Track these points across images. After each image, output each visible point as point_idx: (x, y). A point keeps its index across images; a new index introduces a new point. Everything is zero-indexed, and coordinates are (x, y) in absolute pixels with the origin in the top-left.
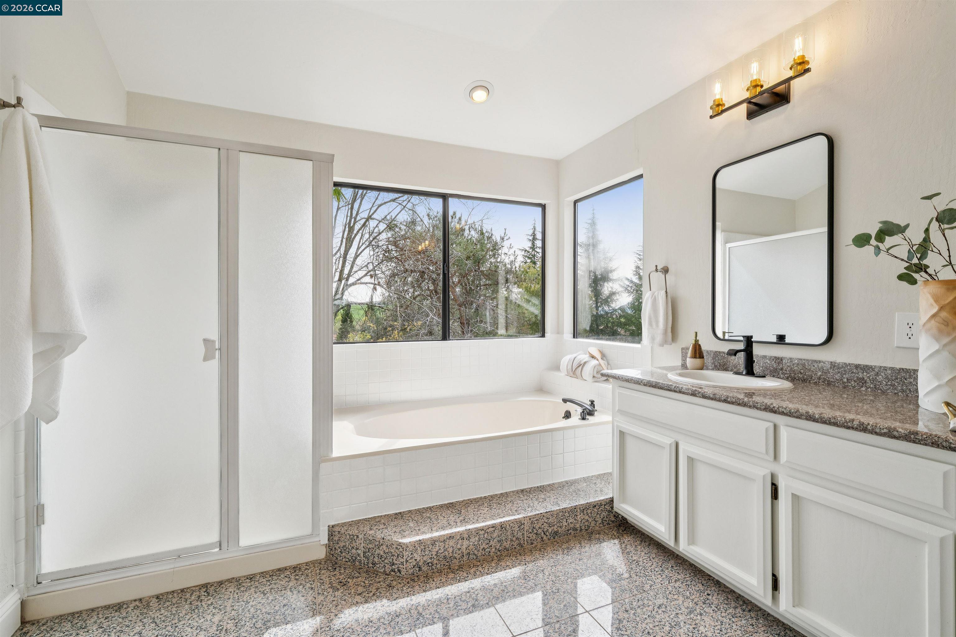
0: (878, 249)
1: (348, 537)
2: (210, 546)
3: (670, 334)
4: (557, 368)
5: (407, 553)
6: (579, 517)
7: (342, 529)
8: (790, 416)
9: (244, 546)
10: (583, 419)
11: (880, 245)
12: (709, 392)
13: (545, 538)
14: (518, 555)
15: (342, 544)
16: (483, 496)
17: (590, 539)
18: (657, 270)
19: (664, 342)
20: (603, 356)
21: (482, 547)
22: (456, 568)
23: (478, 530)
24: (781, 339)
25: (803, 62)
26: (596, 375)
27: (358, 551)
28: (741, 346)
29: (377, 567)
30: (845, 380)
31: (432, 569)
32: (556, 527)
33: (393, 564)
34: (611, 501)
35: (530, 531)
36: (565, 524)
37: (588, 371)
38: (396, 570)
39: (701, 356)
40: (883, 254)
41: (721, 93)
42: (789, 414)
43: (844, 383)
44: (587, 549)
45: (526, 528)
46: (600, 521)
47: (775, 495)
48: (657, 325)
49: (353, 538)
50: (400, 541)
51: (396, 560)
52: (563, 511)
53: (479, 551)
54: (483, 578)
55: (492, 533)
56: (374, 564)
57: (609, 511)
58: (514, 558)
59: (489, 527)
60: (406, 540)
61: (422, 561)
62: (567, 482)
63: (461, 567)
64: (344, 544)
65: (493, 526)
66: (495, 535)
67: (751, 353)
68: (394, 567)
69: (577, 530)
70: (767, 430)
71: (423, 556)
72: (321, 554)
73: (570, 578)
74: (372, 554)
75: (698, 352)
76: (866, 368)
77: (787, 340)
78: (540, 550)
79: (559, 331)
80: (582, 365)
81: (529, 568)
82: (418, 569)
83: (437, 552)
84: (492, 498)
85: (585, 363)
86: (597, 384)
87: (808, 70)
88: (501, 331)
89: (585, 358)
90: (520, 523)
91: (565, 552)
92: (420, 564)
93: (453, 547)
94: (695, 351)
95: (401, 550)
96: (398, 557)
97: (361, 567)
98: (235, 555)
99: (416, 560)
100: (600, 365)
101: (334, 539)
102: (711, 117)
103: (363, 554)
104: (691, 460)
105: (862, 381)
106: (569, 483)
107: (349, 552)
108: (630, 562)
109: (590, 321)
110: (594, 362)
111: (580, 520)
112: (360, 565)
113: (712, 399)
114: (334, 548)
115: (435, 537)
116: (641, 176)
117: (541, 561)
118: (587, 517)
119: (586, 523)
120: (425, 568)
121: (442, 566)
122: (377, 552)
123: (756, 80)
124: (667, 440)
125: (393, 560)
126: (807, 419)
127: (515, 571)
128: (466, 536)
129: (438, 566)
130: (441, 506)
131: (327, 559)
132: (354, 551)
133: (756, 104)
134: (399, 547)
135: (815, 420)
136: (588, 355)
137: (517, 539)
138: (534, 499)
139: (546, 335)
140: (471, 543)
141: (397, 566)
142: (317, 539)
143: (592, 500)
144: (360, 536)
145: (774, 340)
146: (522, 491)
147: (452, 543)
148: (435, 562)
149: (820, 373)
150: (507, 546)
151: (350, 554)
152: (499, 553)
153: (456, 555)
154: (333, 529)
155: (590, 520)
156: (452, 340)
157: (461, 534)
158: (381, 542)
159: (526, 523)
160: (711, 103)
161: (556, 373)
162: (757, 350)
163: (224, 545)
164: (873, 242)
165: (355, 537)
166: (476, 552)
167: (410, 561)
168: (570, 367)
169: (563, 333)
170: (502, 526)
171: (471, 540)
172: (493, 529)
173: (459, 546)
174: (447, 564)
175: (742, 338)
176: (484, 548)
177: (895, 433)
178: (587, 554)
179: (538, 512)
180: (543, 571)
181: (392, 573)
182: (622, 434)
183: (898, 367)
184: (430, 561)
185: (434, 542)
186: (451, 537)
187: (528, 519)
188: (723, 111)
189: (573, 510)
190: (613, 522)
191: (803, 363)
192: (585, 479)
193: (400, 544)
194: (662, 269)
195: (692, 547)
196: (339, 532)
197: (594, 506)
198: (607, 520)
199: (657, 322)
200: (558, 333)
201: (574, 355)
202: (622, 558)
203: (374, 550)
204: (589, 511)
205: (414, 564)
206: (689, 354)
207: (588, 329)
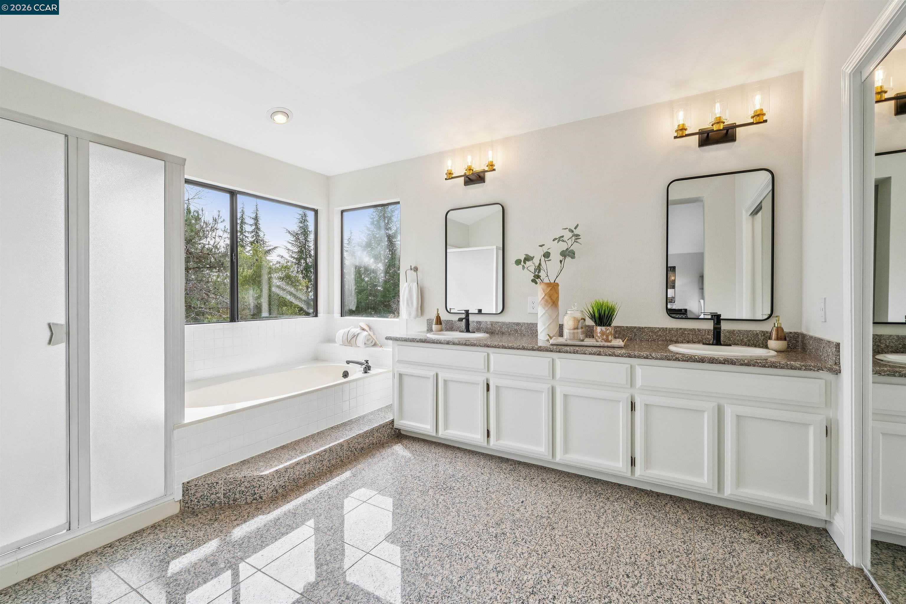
0: (523, 267)
1: (206, 486)
2: (58, 529)
3: (420, 311)
4: (330, 340)
5: (268, 482)
6: (375, 435)
7: (200, 482)
8: (495, 348)
9: (95, 521)
10: (366, 372)
11: (525, 265)
12: (456, 341)
13: (356, 453)
14: (342, 467)
15: (198, 495)
16: (305, 436)
17: (383, 447)
18: (411, 269)
19: (417, 316)
20: (370, 328)
21: (318, 467)
22: (303, 485)
23: (315, 455)
24: (480, 311)
25: (492, 165)
26: (366, 342)
27: (217, 495)
28: (463, 316)
29: (239, 502)
30: (509, 331)
31: (286, 490)
32: (362, 444)
33: (255, 494)
34: (393, 421)
35: (348, 450)
36: (367, 441)
37: (361, 340)
38: (258, 498)
39: (441, 324)
40: (525, 269)
41: (452, 167)
42: (495, 347)
43: (509, 332)
44: (384, 452)
45: (345, 448)
46: (387, 436)
47: (488, 390)
48: (412, 306)
49: (211, 486)
50: (261, 474)
51: (258, 490)
52: (366, 433)
53: (316, 470)
54: (326, 484)
55: (324, 455)
56: (235, 500)
57: (392, 429)
58: (340, 469)
59: (322, 452)
60: (266, 472)
61: (278, 485)
62: (360, 417)
63: (305, 484)
64: (202, 494)
65: (325, 451)
66: (326, 456)
67: (468, 319)
68: (255, 496)
69: (374, 444)
70: (484, 356)
71: (279, 481)
72: (176, 509)
73: (382, 468)
74: (233, 493)
75: (439, 321)
76: (518, 324)
77: (483, 312)
78: (355, 460)
79: (330, 312)
80: (355, 336)
81: (353, 471)
82: (275, 492)
83: (289, 477)
84: (312, 436)
85: (358, 334)
86: (368, 348)
87: (494, 170)
88: (265, 314)
89: (358, 330)
90: (341, 445)
91: (372, 457)
92: (277, 488)
93: (299, 471)
94: (438, 320)
95: (263, 480)
96: (259, 487)
97: (221, 507)
98: (87, 531)
99: (274, 486)
100: (369, 335)
101: (190, 492)
102: (446, 179)
103: (223, 496)
104: (445, 382)
105: (516, 331)
106: (363, 417)
107: (207, 499)
108: (412, 452)
109: (356, 303)
110: (365, 333)
111: (376, 437)
112: (220, 506)
113: (458, 344)
114: (189, 501)
115: (287, 465)
116: (398, 203)
117: (360, 465)
118: (379, 435)
119: (379, 439)
120: (280, 491)
121: (292, 486)
122: (238, 490)
123: (470, 166)
124: (431, 373)
125: (254, 491)
126: (502, 348)
127: (347, 474)
128: (307, 461)
129: (289, 487)
130: (277, 449)
131: (182, 512)
132: (213, 496)
133: (469, 178)
134: (260, 479)
135: (506, 348)
136: (359, 329)
137: (340, 457)
138: (344, 430)
139: (318, 315)
140: (311, 466)
141: (258, 495)
142: (171, 498)
143: (381, 423)
144: (220, 482)
145: (477, 312)
146: (332, 428)
147: (298, 468)
148: (287, 484)
149: (499, 328)
150: (334, 463)
151: (209, 500)
152: (328, 469)
153: (301, 476)
154: (188, 485)
155: (381, 436)
156: (241, 321)
157: (304, 460)
158: (243, 480)
159: (345, 445)
160: (446, 172)
161: (331, 345)
162: (472, 318)
163: (74, 525)
164: (522, 263)
165: (215, 484)
166: (314, 472)
167: (270, 487)
168: (345, 338)
169: (333, 313)
170: (330, 449)
171: (311, 463)
172: (325, 452)
173: (303, 469)
174: (295, 484)
175: (464, 312)
176: (319, 468)
177: (534, 348)
178: (385, 455)
179: (351, 436)
180: (363, 469)
181: (254, 501)
182: (401, 375)
183: (529, 322)
184: (284, 484)
185: (286, 469)
186: (298, 464)
187: (346, 441)
188: (452, 178)
189: (372, 431)
190: (393, 435)
191: (492, 323)
192: (371, 413)
193: (262, 477)
194: (414, 268)
195: (446, 431)
196: (196, 485)
197: (383, 426)
198: (390, 434)
199: (412, 303)
200: (329, 313)
201: (348, 329)
202: (406, 451)
203: (235, 489)
204: (381, 430)
205: (273, 489)
206: (434, 323)
207: (354, 309)
